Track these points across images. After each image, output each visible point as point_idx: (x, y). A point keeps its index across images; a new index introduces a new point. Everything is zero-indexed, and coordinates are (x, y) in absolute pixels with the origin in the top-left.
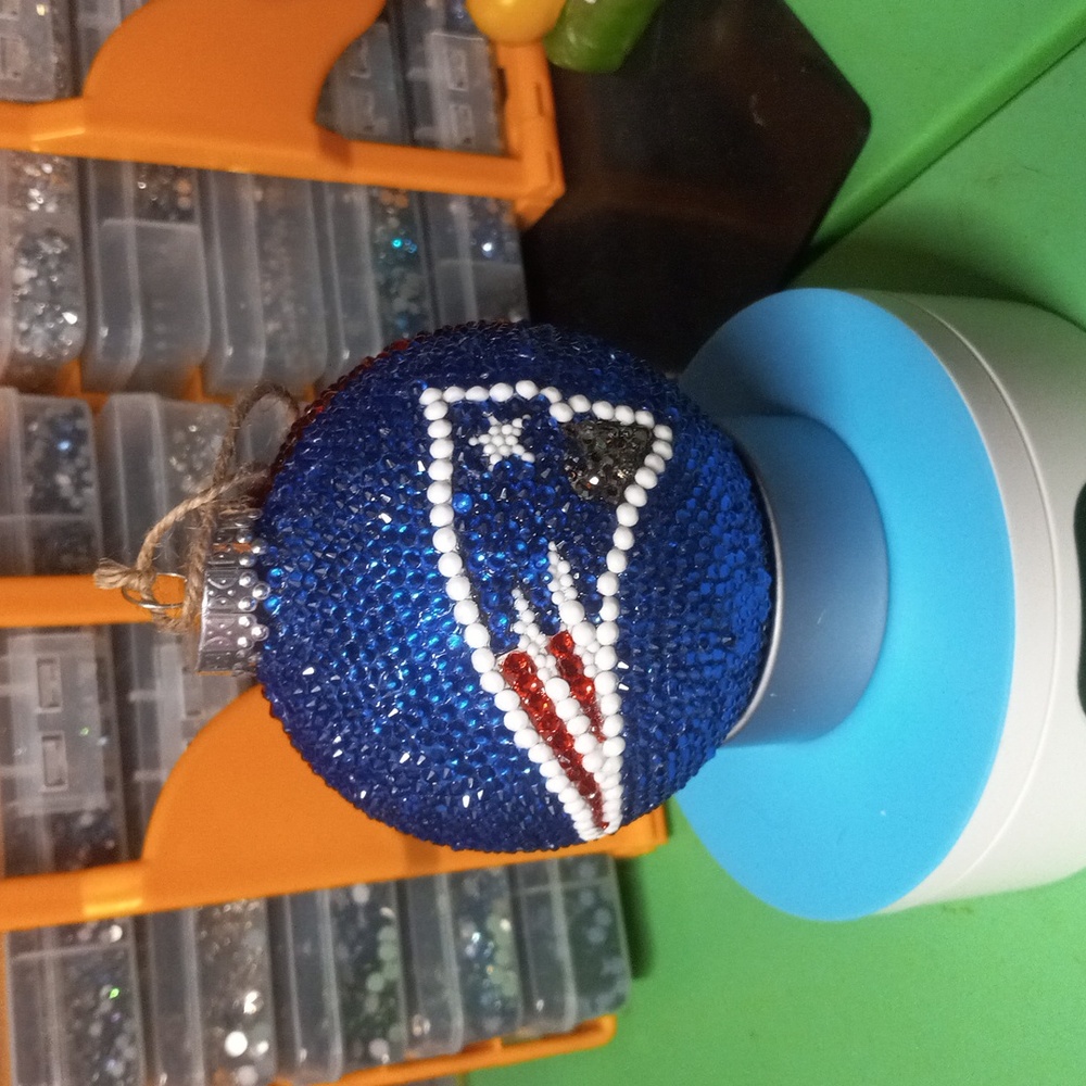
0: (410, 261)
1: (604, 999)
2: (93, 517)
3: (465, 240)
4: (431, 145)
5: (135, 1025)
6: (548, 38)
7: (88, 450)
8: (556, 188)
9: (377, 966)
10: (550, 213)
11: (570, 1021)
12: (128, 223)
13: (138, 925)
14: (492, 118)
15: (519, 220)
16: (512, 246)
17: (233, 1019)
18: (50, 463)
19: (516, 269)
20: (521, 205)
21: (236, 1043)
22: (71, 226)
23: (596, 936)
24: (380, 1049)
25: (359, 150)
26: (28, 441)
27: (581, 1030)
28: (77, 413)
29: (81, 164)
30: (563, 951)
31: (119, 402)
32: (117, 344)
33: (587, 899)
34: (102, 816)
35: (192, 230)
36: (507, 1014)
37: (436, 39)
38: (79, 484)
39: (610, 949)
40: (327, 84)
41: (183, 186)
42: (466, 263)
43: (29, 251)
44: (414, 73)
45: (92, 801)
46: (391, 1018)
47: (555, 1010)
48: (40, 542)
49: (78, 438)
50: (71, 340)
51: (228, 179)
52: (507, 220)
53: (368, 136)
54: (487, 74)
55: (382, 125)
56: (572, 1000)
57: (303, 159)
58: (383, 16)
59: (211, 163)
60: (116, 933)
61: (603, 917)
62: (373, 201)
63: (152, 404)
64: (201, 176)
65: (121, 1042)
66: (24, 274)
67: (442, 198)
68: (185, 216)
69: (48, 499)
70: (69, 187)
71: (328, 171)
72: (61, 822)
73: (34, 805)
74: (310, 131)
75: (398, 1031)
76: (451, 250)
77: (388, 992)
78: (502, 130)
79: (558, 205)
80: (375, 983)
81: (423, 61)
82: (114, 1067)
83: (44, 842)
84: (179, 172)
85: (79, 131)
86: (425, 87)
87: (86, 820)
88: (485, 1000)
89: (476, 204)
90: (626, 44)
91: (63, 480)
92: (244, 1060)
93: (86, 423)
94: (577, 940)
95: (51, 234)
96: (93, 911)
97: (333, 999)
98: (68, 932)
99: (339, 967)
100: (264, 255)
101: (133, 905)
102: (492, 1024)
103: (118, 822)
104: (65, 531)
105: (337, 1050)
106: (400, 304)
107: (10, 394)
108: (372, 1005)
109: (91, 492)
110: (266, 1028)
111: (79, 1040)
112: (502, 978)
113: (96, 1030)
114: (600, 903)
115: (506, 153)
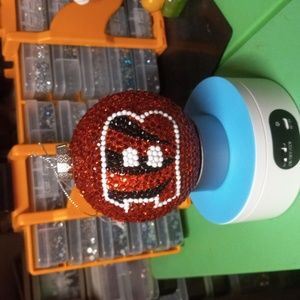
0: (129, 66)
1: (177, 242)
2: (55, 130)
3: (143, 60)
4: (134, 37)
5: (66, 245)
6: (162, 9)
7: (54, 114)
8: (165, 46)
9: (122, 233)
10: (164, 52)
11: (168, 247)
12: (61, 60)
13: (67, 223)
14: (149, 29)
15: (157, 54)
16: (155, 61)
17: (89, 245)
18: (45, 117)
19: (156, 66)
20: (157, 51)
21: (90, 250)
22: (48, 61)
23: (174, 227)
24: (123, 252)
25: (116, 39)
26: (40, 112)
27: (171, 249)
28: (50, 106)
29: (50, 46)
30: (166, 230)
31: (60, 102)
32: (60, 89)
33: (172, 218)
34: (58, 198)
35: (77, 60)
36: (153, 245)
37: (136, 10)
38: (51, 122)
39: (178, 230)
40: (108, 23)
41: (74, 50)
42: (143, 65)
43: (39, 67)
44: (131, 19)
45: (56, 195)
46: (126, 245)
47: (164, 244)
48: (43, 136)
49: (51, 111)
50: (49, 88)
51: (85, 48)
52: (154, 54)
53: (119, 36)
54: (148, 18)
55: (122, 32)
56: (168, 242)
57: (103, 42)
58: (123, 5)
59: (81, 44)
60: (62, 225)
61: (176, 223)
62: (120, 51)
63: (68, 103)
64: (78, 48)
65: (63, 249)
66: (38, 73)
67: (138, 50)
68: (75, 57)
69: (45, 126)
70: (47, 52)
71: (109, 45)
72: (49, 199)
73: (43, 195)
74: (104, 35)
75: (127, 248)
76: (139, 63)
77: (125, 239)
78: (152, 32)
79: (166, 50)
80: (121, 237)
81: (132, 16)
82: (61, 255)
83: (45, 204)
84: (73, 47)
85: (49, 38)
86: (133, 22)
87: (54, 199)
88: (148, 241)
89: (146, 51)
90: (180, 11)
91: (48, 121)
92: (91, 254)
93: (53, 108)
94: (170, 228)
95: (44, 63)
96: (56, 219)
97: (111, 241)
98: (50, 224)
99: (113, 233)
100: (94, 65)
101: (65, 218)
102: (150, 247)
103: (62, 200)
104: (49, 133)
105: (113, 252)
106: (127, 76)
107: (35, 101)
108: (121, 242)
109: (54, 124)
110: (96, 246)
111: (53, 249)
112: (152, 236)
113: (57, 246)
114: (175, 219)
115: (153, 38)
